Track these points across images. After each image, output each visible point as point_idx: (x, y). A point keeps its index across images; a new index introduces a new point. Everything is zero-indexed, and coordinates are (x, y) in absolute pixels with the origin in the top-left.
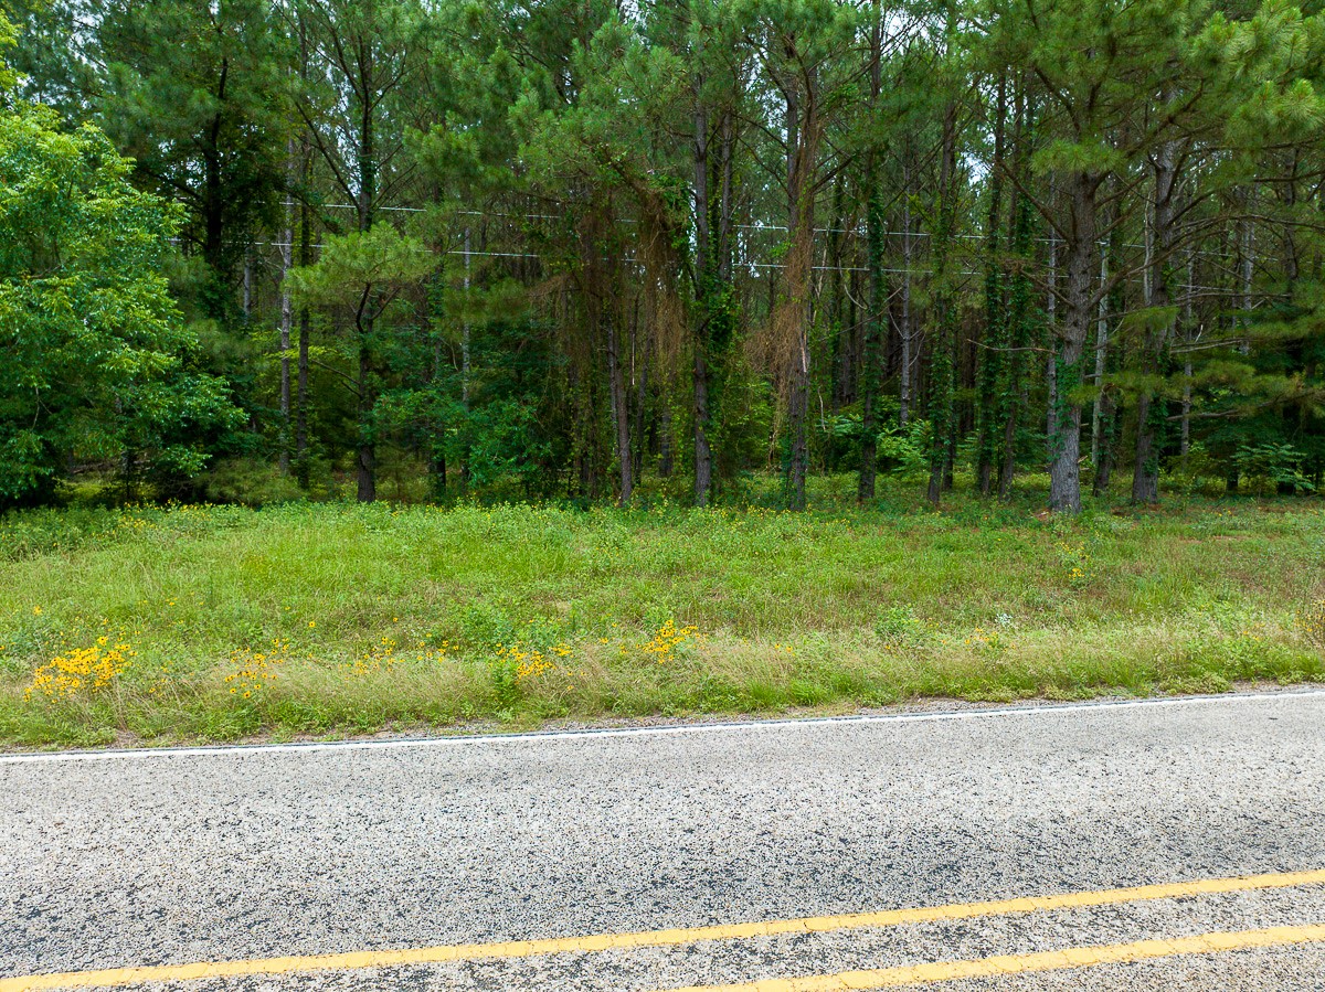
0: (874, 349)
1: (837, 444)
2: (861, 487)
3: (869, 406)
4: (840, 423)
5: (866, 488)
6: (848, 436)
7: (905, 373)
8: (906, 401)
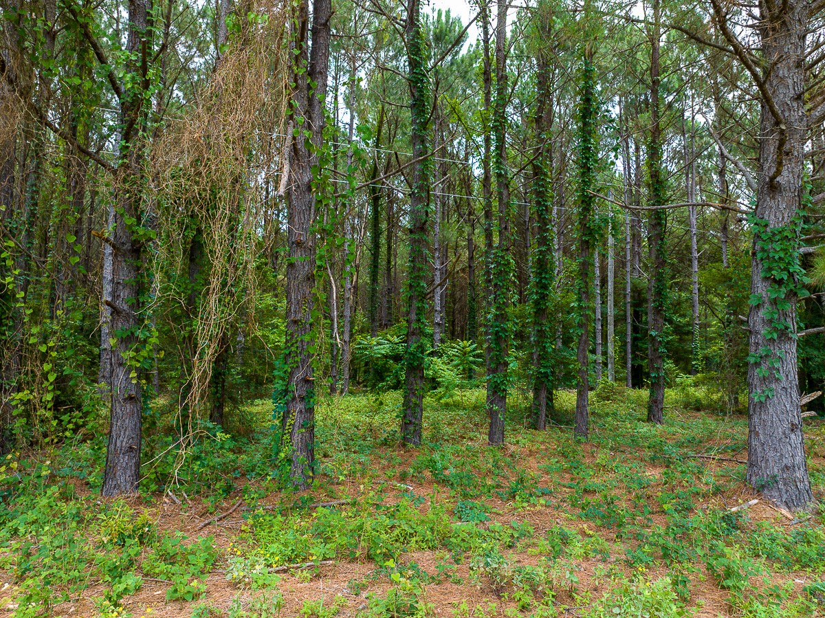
0: (419, 241)
1: (376, 364)
2: (405, 426)
3: (413, 317)
4: (379, 344)
5: (411, 428)
6: (386, 357)
7: (437, 298)
8: (438, 324)
